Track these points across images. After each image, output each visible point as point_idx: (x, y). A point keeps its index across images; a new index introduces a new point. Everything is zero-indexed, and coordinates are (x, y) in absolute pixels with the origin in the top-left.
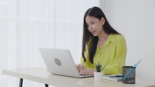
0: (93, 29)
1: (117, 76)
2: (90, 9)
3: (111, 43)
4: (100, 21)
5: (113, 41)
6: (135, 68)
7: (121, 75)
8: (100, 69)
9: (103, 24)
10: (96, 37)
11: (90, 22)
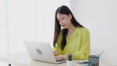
0: (63, 23)
1: (84, 63)
2: (59, 8)
3: (77, 35)
4: (68, 17)
5: (79, 33)
6: (99, 57)
7: (88, 62)
8: (71, 58)
9: (71, 18)
10: (66, 29)
11: (61, 18)
